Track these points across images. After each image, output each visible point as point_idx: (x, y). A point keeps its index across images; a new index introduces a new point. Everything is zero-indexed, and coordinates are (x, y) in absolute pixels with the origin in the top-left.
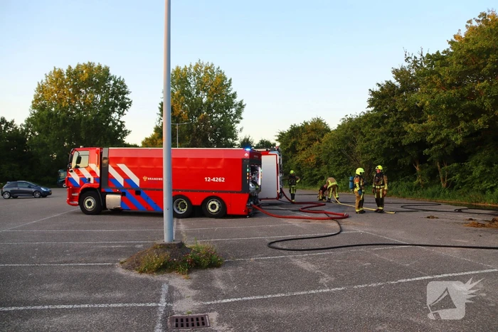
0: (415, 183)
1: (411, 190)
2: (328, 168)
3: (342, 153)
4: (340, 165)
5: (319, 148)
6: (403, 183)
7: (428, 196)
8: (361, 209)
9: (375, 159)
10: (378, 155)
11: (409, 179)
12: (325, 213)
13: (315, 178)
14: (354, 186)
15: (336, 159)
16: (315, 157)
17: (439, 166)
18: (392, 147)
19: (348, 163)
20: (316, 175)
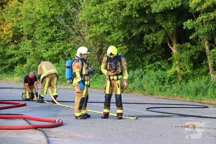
0: (170, 72)
1: (163, 83)
2: (34, 45)
3: (56, 22)
4: (52, 40)
5: (18, 11)
6: (152, 72)
7: (188, 92)
8: (83, 112)
9: (109, 33)
10: (114, 28)
11: (160, 66)
12: (25, 118)
13: (10, 60)
14: (73, 76)
15: (48, 30)
16: (10, 25)
17: (207, 48)
18: (135, 14)
19: (67, 38)
20: (11, 56)
